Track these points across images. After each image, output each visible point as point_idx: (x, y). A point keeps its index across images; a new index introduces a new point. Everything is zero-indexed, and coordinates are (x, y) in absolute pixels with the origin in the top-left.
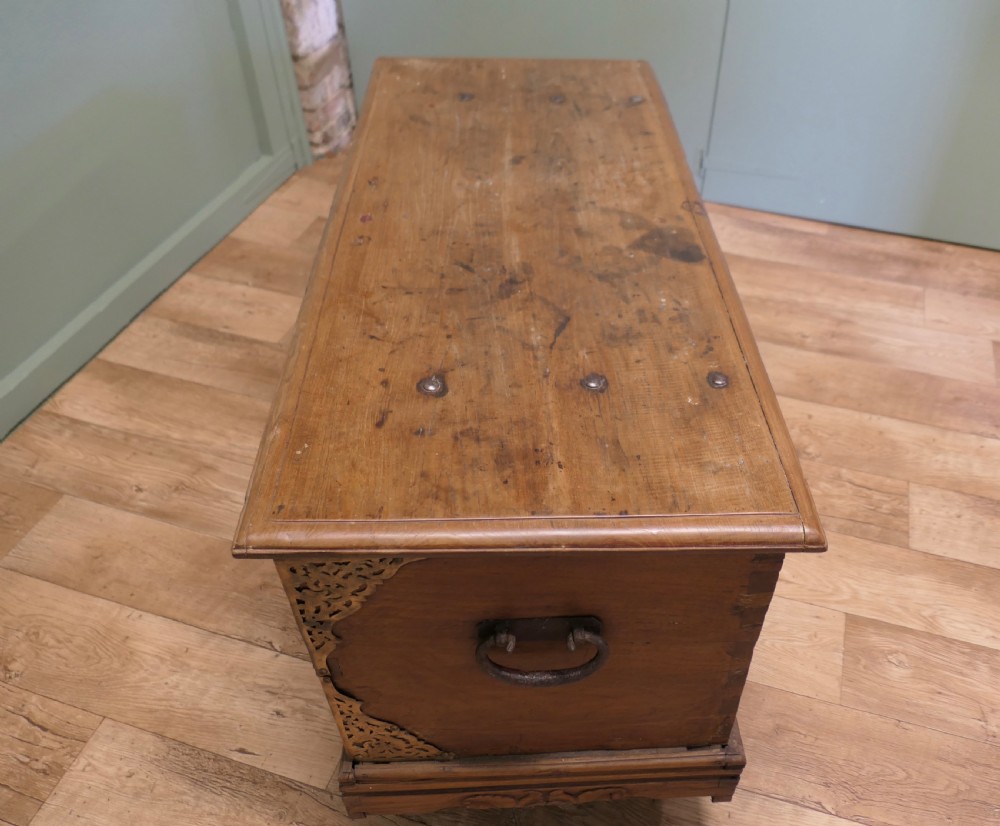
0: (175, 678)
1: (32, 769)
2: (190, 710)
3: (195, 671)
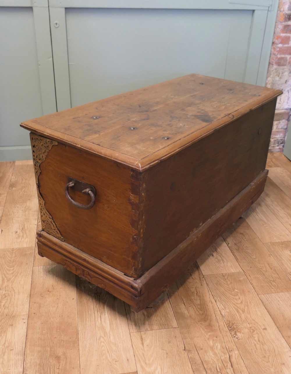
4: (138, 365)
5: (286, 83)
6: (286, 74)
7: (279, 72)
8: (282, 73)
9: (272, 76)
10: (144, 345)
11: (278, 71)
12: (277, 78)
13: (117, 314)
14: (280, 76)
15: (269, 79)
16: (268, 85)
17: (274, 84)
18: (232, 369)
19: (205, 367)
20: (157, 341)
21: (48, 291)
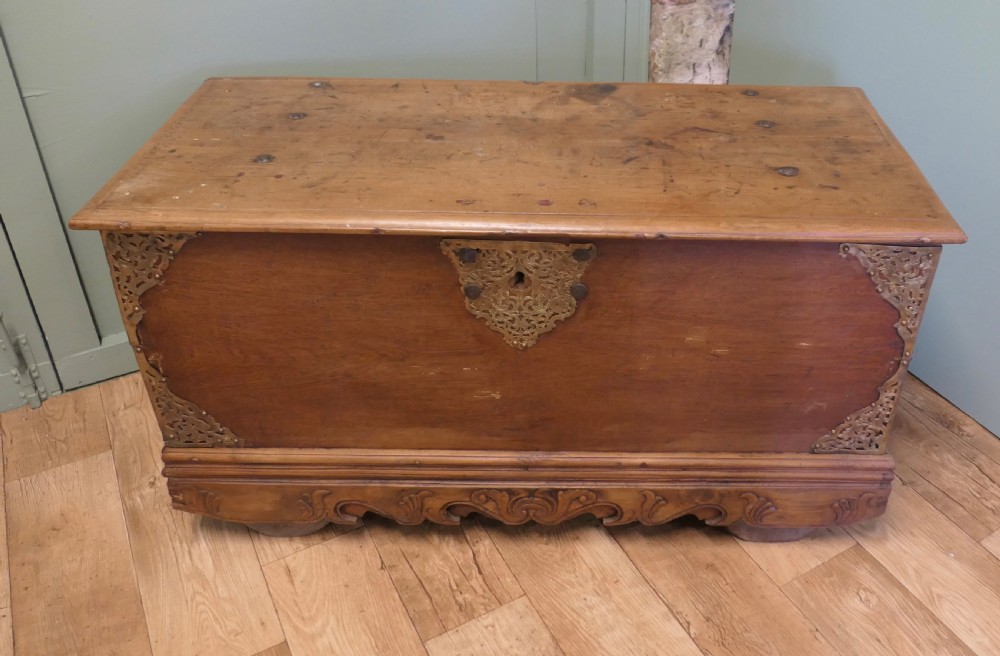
0: (594, 600)
1: (454, 597)
2: (591, 636)
3: (613, 605)
4: (287, 627)
5: (701, 45)
6: (699, 22)
7: (682, 22)
8: (690, 23)
9: (664, 34)
10: (296, 583)
11: (680, 19)
12: (679, 39)
13: (226, 533)
14: (685, 29)
15: (658, 42)
16: (657, 57)
17: (672, 54)
18: (480, 577)
19: (428, 588)
20: (324, 567)
21: (54, 529)
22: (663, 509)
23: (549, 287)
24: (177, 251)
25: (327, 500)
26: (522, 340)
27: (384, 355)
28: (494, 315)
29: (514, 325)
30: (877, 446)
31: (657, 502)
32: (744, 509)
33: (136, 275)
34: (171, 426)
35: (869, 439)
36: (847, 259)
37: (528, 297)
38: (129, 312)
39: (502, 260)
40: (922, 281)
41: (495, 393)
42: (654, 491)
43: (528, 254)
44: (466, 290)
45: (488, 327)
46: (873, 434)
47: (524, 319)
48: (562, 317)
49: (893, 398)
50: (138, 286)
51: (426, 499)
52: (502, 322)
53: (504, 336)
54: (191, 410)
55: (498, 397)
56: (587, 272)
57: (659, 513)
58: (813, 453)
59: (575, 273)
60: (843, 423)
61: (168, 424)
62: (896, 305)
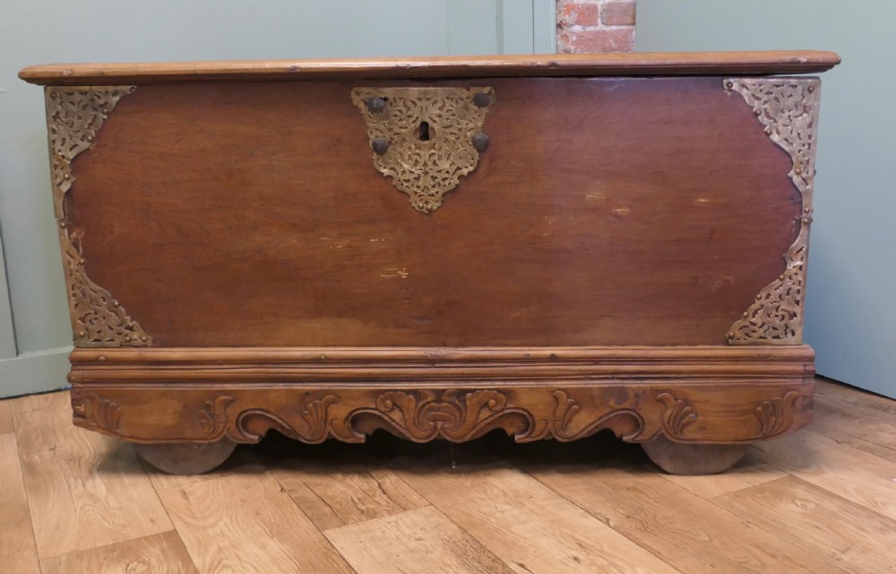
0: (506, 507)
1: (356, 506)
2: (501, 526)
3: (526, 509)
4: (177, 522)
10: (190, 499)
19: (328, 501)
20: (221, 491)
22: (576, 419)
23: (453, 138)
24: (110, 111)
25: (229, 410)
26: (427, 203)
27: (294, 225)
28: (400, 173)
29: (420, 183)
30: (793, 334)
31: (570, 407)
32: (662, 418)
33: (71, 137)
34: (83, 320)
35: (783, 323)
36: (732, 97)
37: (433, 151)
38: (59, 180)
39: (408, 109)
40: (808, 121)
41: (402, 270)
42: (565, 390)
43: (432, 101)
44: (374, 144)
45: (395, 186)
46: (787, 317)
47: (429, 176)
48: (465, 171)
49: (801, 268)
50: (71, 149)
51: (331, 406)
52: (408, 181)
53: (409, 196)
54: (104, 301)
55: (404, 275)
56: (487, 120)
57: (572, 425)
58: (728, 344)
59: (474, 122)
60: (754, 303)
61: (80, 319)
62: (787, 149)
